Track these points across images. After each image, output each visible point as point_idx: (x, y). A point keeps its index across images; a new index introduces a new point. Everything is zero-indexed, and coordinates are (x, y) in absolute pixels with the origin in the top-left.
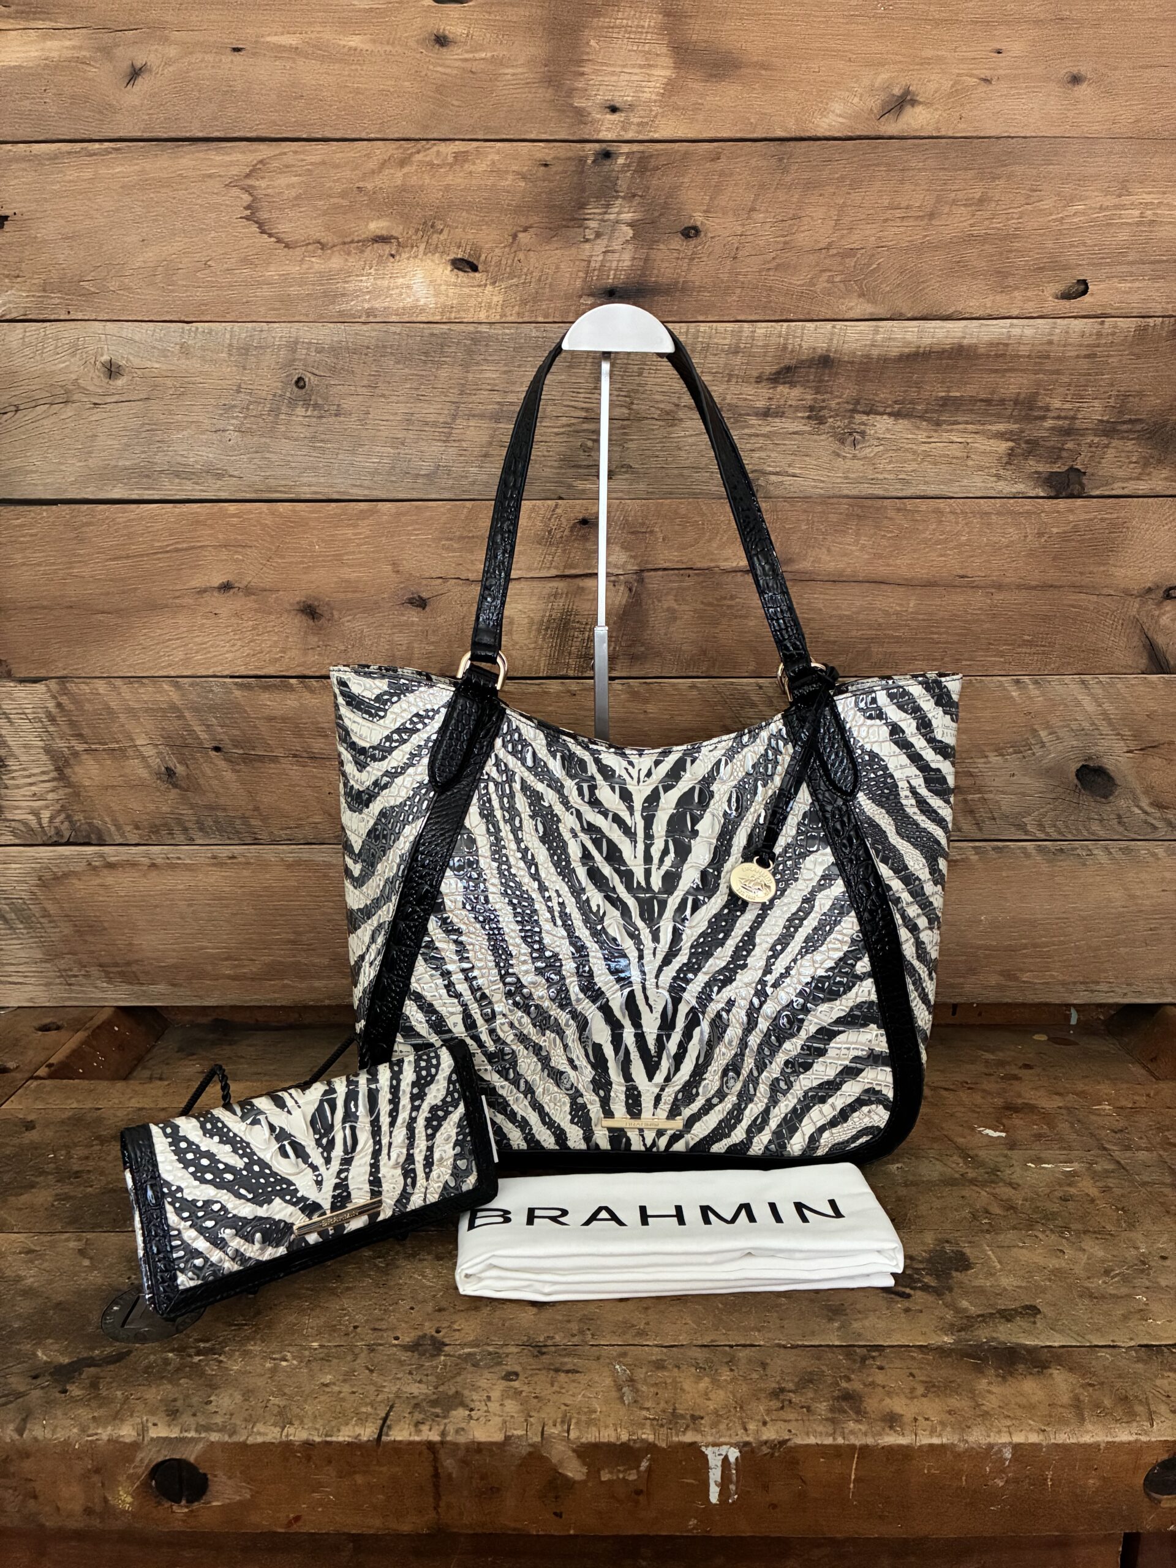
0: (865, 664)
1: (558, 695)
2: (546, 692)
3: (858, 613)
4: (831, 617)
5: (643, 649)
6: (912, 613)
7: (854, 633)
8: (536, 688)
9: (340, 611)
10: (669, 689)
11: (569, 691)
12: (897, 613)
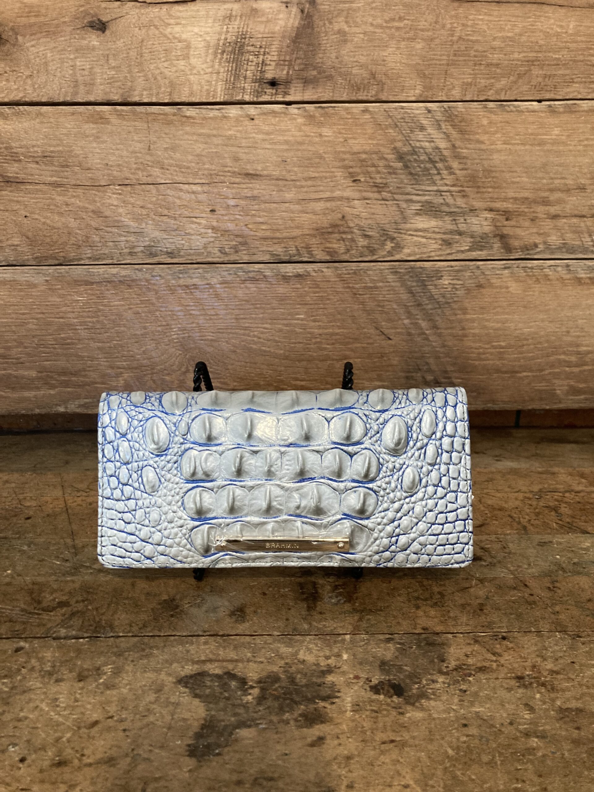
0: (525, 88)
1: (237, 120)
2: (225, 117)
3: (521, 35)
4: (495, 39)
5: (315, 73)
6: (571, 35)
7: (516, 56)
8: (216, 113)
9: (24, 36)
10: (343, 113)
11: (248, 116)
12: (558, 35)
